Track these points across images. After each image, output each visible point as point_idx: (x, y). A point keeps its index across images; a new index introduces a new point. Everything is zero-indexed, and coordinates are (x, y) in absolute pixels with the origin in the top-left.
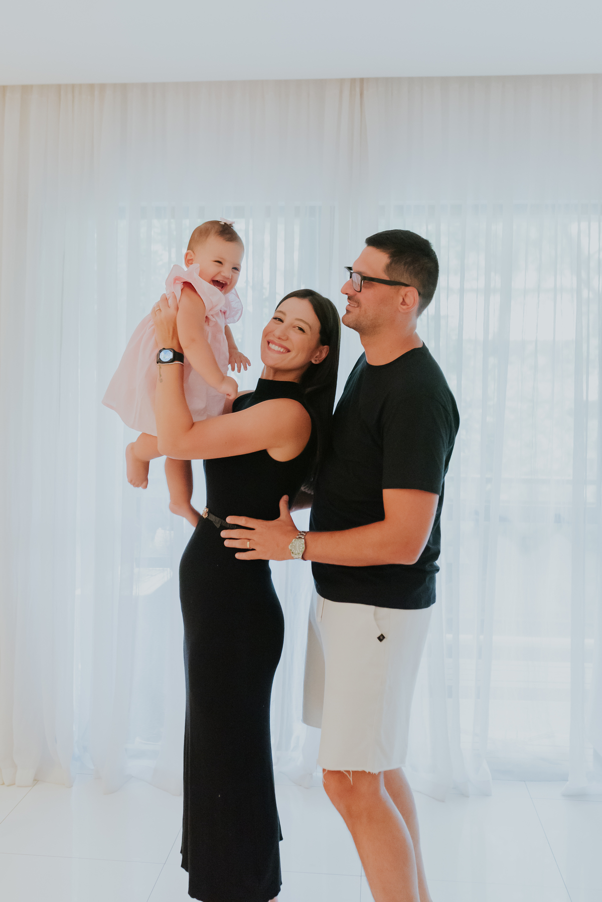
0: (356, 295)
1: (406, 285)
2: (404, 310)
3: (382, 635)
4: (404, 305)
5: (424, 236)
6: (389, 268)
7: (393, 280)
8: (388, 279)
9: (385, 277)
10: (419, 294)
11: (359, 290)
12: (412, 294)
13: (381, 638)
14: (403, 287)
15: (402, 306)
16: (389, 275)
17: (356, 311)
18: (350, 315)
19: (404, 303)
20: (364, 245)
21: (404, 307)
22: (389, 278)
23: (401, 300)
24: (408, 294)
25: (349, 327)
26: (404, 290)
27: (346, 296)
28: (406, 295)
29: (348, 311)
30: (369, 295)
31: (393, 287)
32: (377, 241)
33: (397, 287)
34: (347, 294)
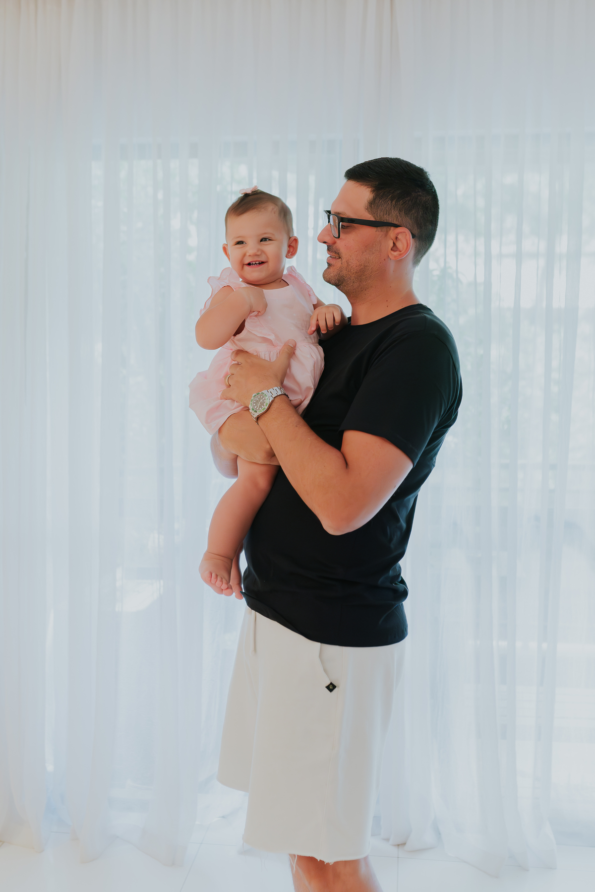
0: (335, 243)
1: (396, 226)
2: (395, 257)
3: (331, 684)
4: (395, 251)
5: (418, 164)
6: (372, 205)
7: (378, 219)
8: (372, 219)
9: (369, 217)
10: (414, 236)
11: (337, 236)
12: (405, 237)
13: (331, 687)
14: (392, 228)
15: (392, 252)
16: (372, 213)
17: (338, 263)
18: (331, 269)
19: (395, 248)
20: (343, 181)
21: (396, 254)
22: (374, 217)
23: (391, 245)
24: (399, 237)
25: (330, 283)
26: (393, 232)
27: (325, 246)
28: (396, 238)
29: (329, 265)
30: (351, 241)
31: (379, 229)
32: (357, 174)
33: (385, 229)
34: (325, 242)
